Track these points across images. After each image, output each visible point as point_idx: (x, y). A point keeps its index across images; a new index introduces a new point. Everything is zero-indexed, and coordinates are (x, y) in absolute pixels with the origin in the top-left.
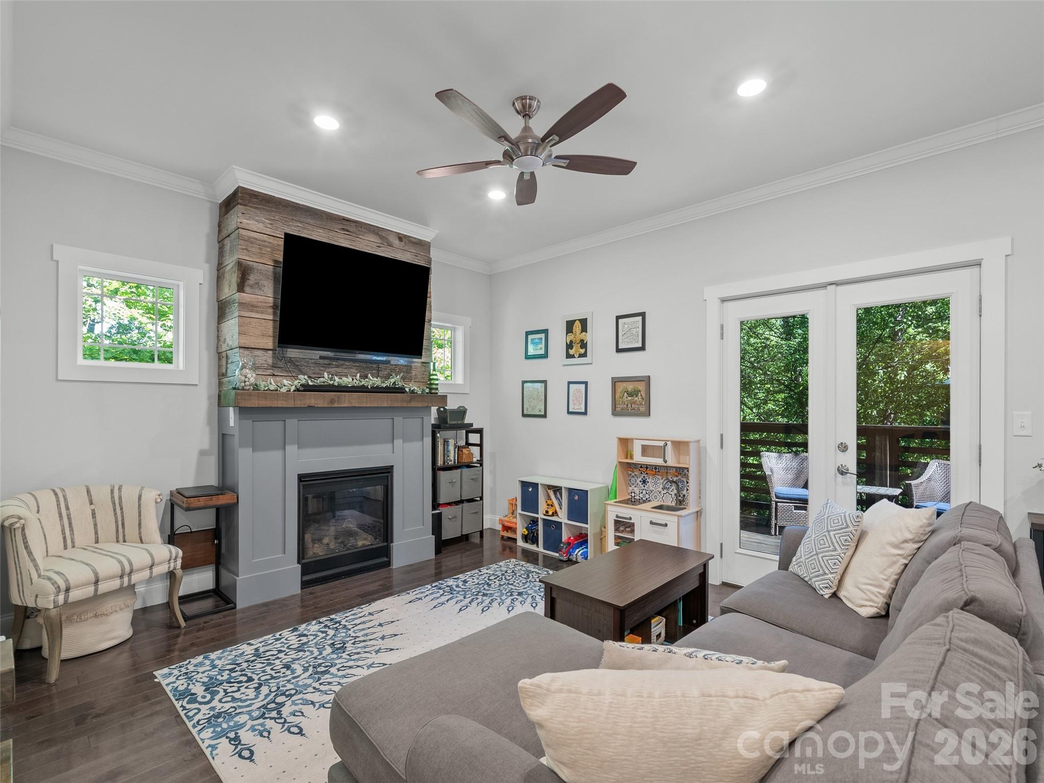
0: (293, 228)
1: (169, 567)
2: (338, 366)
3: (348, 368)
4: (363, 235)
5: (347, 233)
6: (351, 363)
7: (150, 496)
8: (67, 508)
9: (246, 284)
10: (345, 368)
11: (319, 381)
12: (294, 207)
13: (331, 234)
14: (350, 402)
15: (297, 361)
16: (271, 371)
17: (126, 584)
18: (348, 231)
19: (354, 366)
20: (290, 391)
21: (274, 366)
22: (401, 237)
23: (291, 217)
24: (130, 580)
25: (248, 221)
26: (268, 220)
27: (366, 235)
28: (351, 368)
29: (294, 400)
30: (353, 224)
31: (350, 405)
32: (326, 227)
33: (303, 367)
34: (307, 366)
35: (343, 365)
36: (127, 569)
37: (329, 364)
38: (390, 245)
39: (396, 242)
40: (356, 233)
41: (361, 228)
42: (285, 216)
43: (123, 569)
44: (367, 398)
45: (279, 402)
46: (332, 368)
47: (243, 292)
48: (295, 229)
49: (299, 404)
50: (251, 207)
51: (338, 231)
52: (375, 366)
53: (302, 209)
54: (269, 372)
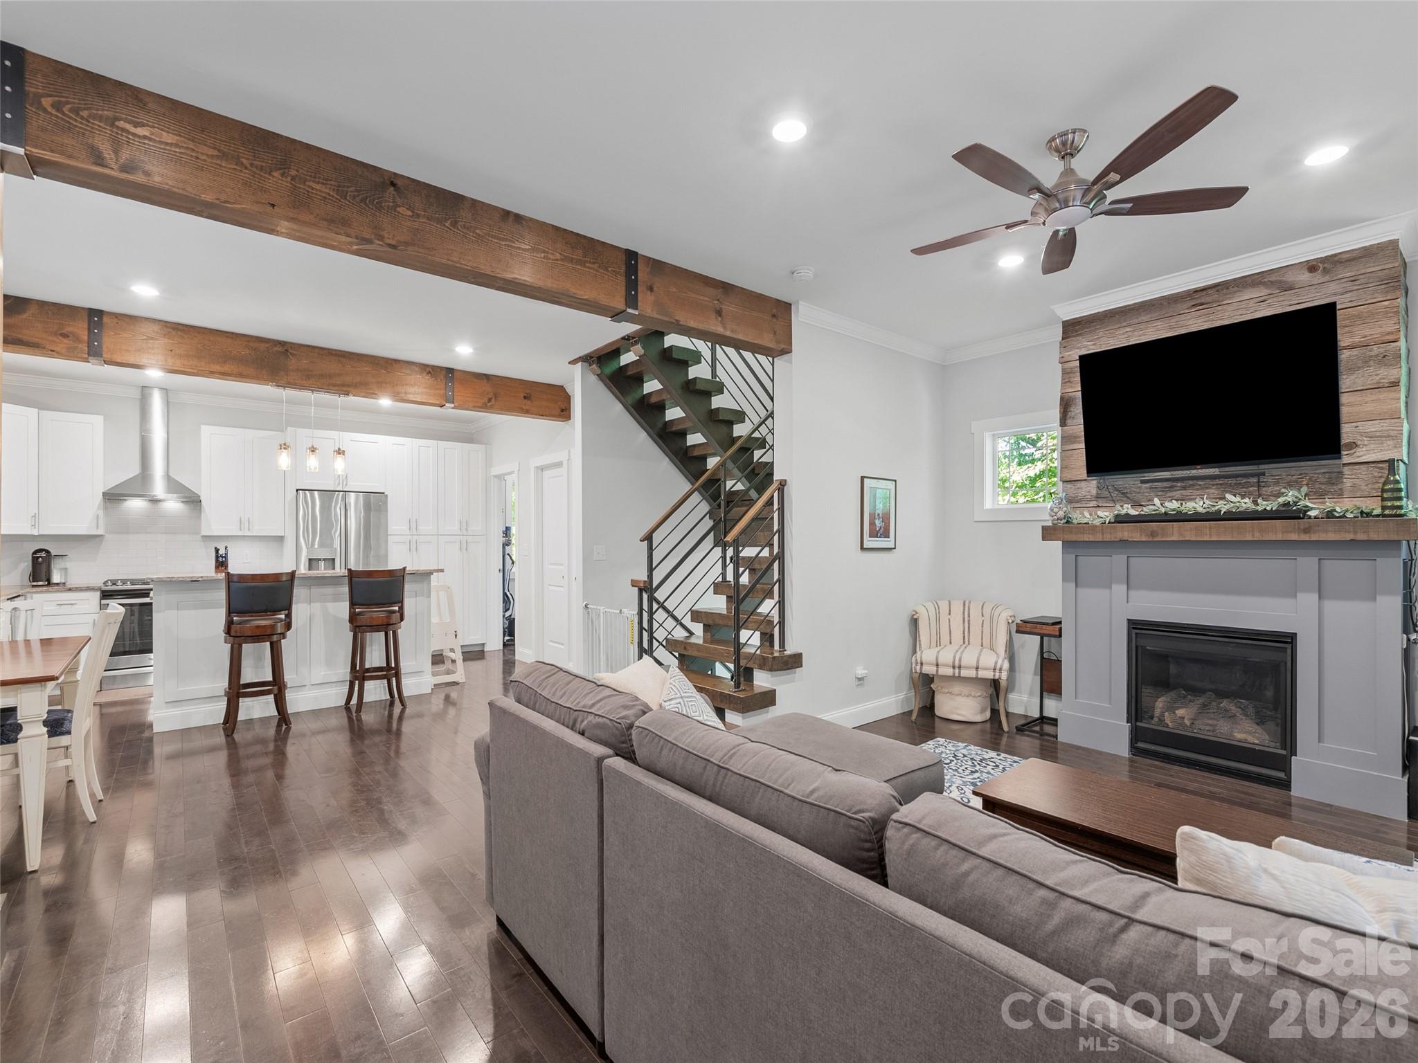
0: (1120, 337)
1: (994, 675)
2: (1184, 488)
3: (1202, 489)
4: (1230, 298)
5: (1201, 307)
6: (1207, 481)
7: (1005, 615)
8: (969, 616)
9: (1068, 416)
10: (1197, 489)
11: (1147, 510)
12: (1122, 312)
13: (1173, 320)
14: (1181, 535)
15: (1126, 488)
16: (1095, 502)
17: (957, 675)
18: (1202, 304)
19: (1213, 485)
20: (1105, 523)
21: (1098, 497)
22: (1312, 267)
23: (1119, 326)
24: (959, 673)
25: (1069, 353)
26: (1091, 341)
27: (1238, 294)
28: (1207, 488)
29: (1103, 534)
30: (1209, 292)
31: (1181, 539)
32: (1166, 315)
33: (1134, 495)
34: (1139, 493)
35: (1193, 485)
36: (957, 664)
37: (1171, 487)
38: (1287, 288)
39: (1305, 277)
40: (1216, 301)
41: (1227, 288)
42: (1112, 327)
43: (954, 662)
44: (1210, 528)
45: (1085, 535)
46: (1176, 491)
47: (1066, 426)
48: (1123, 336)
49: (1108, 537)
50: (1074, 336)
51: (1186, 311)
52: (1255, 480)
53: (1133, 309)
54: (1093, 504)
